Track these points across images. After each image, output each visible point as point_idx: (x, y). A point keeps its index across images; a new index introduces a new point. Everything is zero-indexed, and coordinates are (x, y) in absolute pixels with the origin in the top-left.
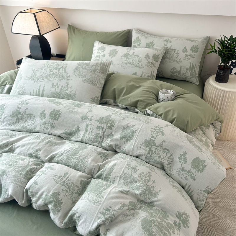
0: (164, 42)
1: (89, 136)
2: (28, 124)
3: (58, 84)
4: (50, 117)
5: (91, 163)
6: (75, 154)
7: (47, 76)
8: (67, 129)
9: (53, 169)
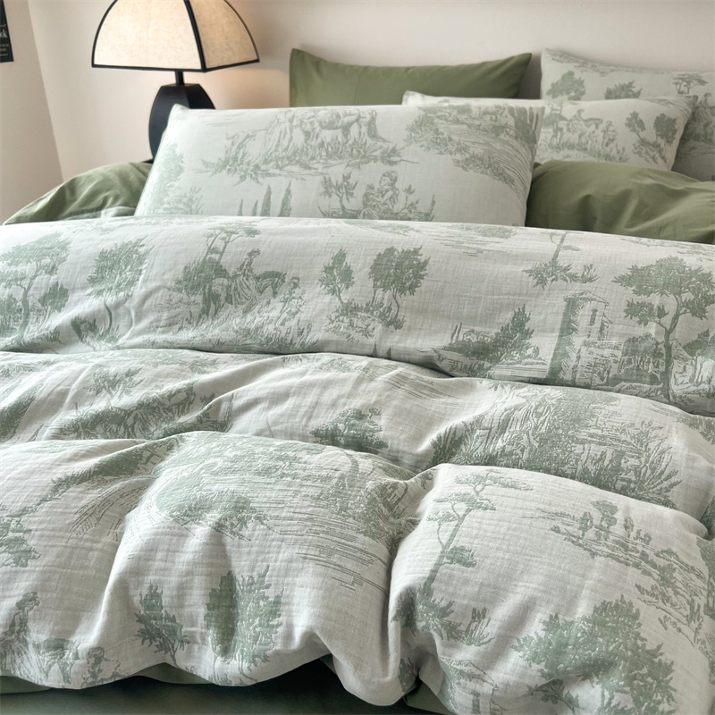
0: (676, 84)
3: (352, 181)
6: (577, 421)
7: (294, 154)
8: (464, 330)
9: (512, 487)
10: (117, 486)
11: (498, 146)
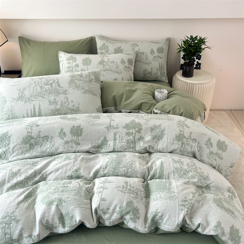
0: (132, 46)
1: (120, 144)
2: (47, 147)
3: (57, 100)
4: (72, 134)
5: (140, 167)
6: (119, 163)
7: (38, 94)
8: (94, 143)
9: (110, 182)
10: (30, 200)
11: (92, 86)
